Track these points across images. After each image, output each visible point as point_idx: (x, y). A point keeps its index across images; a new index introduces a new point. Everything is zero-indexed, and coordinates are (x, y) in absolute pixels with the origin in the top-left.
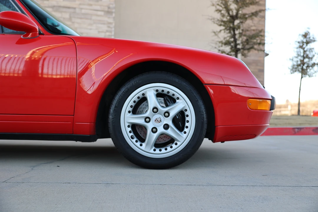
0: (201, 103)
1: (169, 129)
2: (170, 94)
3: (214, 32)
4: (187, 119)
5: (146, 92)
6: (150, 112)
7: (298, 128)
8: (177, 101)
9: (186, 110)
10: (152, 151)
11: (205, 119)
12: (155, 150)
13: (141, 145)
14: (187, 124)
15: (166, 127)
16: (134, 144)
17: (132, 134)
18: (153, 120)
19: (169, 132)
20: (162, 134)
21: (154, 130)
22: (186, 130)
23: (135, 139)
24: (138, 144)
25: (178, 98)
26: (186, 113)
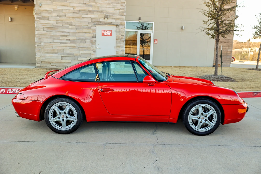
0: (220, 111)
1: (207, 121)
2: (208, 108)
3: (204, 22)
4: (213, 117)
5: (198, 107)
6: (200, 115)
7: (256, 93)
8: (210, 110)
9: (214, 114)
10: (200, 129)
11: (221, 118)
12: (201, 129)
13: (196, 127)
14: (213, 119)
15: (206, 120)
16: (193, 127)
17: (192, 123)
18: (201, 118)
19: (207, 122)
20: (204, 123)
21: (201, 122)
22: (213, 121)
23: (193, 125)
24: (195, 126)
25: (211, 110)
26: (213, 115)
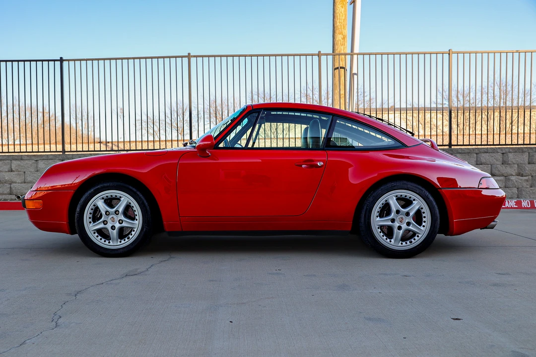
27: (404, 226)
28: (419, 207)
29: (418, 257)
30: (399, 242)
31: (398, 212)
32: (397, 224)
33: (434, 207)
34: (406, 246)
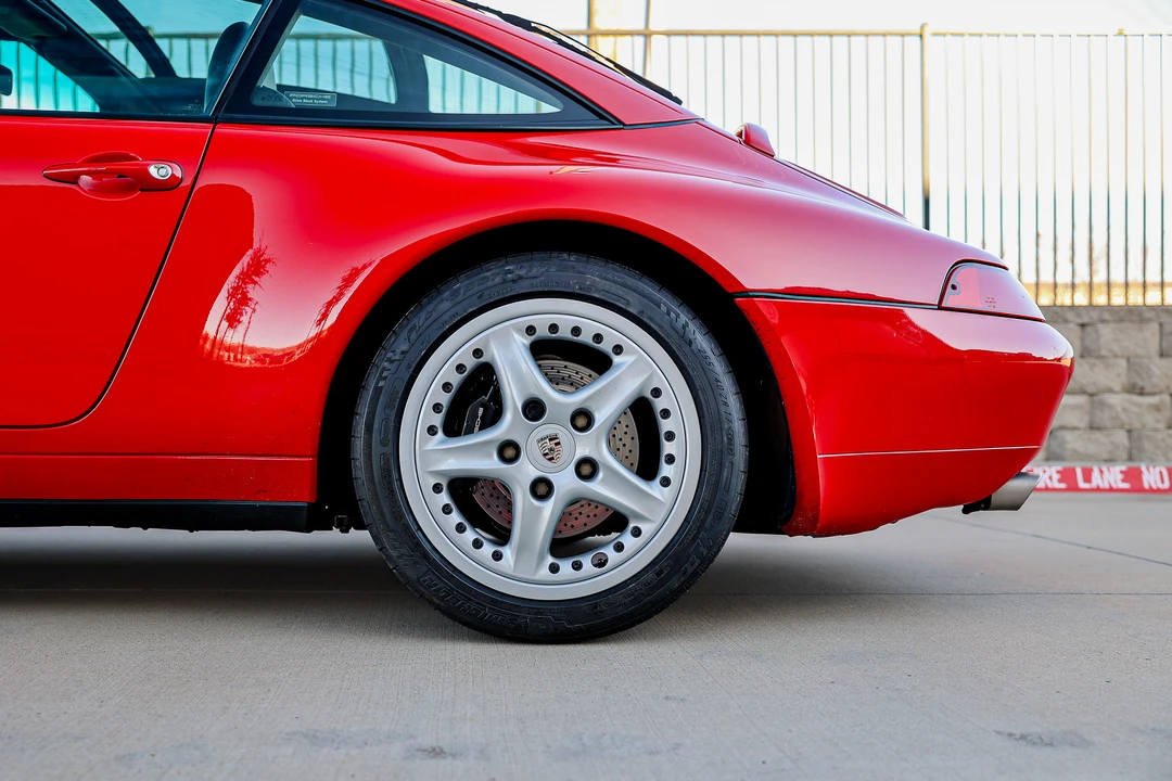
27: (566, 482)
28: (642, 387)
29: (643, 636)
30: (541, 559)
31: (534, 409)
32: (525, 471)
33: (714, 385)
34: (579, 581)
